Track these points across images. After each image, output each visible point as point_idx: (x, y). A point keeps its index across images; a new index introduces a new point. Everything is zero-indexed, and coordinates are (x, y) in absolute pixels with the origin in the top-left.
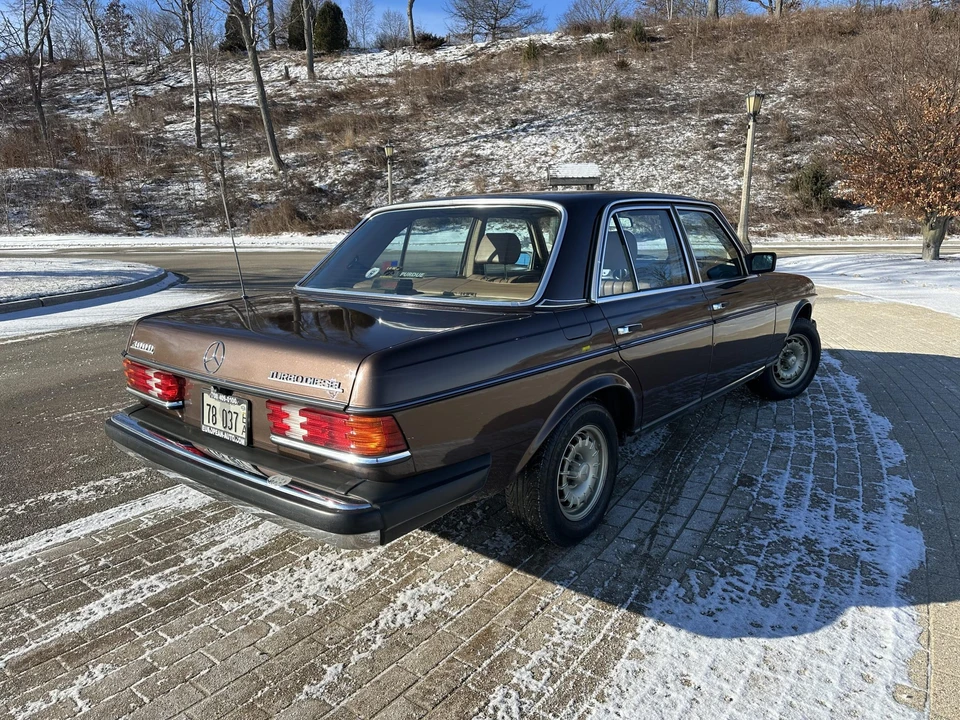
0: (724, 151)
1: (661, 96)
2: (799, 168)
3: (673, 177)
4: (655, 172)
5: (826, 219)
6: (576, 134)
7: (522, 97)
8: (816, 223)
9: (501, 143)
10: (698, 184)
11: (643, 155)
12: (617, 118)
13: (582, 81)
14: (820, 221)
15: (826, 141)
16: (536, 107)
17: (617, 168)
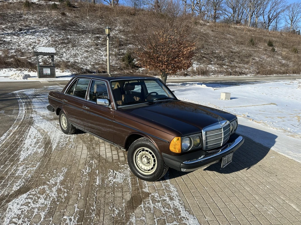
0: (101, 47)
1: (78, 26)
2: (124, 54)
3: (84, 54)
4: (78, 52)
5: (133, 71)
6: (47, 36)
7: (24, 20)
8: (130, 72)
9: (15, 37)
10: (93, 57)
11: (74, 46)
12: (63, 32)
13: (48, 18)
14: (131, 71)
15: (130, 46)
16: (31, 24)
17: (64, 50)
